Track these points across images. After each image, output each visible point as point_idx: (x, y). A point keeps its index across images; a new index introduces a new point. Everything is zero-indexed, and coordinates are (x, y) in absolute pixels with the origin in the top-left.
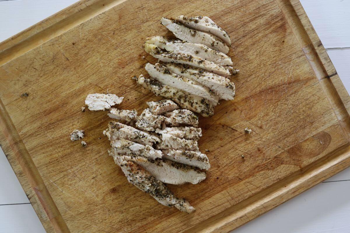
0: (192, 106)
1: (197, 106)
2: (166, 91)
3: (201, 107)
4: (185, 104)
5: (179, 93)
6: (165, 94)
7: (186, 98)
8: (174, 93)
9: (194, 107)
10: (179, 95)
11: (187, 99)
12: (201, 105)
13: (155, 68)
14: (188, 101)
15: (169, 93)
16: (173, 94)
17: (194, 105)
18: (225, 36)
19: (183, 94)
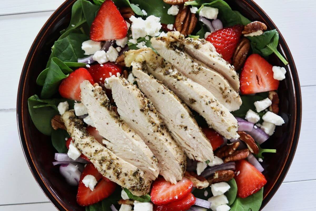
0: (118, 177)
1: (127, 178)
2: (88, 144)
3: (132, 180)
4: (107, 171)
5: (103, 153)
6: (84, 147)
7: (111, 163)
8: (96, 151)
9: (120, 179)
10: (103, 156)
11: (113, 166)
12: (132, 177)
13: (93, 91)
14: (114, 169)
15: (90, 147)
16: (94, 151)
17: (122, 176)
18: (234, 79)
19: (108, 155)
